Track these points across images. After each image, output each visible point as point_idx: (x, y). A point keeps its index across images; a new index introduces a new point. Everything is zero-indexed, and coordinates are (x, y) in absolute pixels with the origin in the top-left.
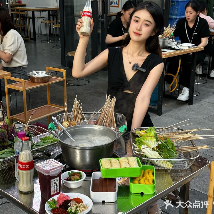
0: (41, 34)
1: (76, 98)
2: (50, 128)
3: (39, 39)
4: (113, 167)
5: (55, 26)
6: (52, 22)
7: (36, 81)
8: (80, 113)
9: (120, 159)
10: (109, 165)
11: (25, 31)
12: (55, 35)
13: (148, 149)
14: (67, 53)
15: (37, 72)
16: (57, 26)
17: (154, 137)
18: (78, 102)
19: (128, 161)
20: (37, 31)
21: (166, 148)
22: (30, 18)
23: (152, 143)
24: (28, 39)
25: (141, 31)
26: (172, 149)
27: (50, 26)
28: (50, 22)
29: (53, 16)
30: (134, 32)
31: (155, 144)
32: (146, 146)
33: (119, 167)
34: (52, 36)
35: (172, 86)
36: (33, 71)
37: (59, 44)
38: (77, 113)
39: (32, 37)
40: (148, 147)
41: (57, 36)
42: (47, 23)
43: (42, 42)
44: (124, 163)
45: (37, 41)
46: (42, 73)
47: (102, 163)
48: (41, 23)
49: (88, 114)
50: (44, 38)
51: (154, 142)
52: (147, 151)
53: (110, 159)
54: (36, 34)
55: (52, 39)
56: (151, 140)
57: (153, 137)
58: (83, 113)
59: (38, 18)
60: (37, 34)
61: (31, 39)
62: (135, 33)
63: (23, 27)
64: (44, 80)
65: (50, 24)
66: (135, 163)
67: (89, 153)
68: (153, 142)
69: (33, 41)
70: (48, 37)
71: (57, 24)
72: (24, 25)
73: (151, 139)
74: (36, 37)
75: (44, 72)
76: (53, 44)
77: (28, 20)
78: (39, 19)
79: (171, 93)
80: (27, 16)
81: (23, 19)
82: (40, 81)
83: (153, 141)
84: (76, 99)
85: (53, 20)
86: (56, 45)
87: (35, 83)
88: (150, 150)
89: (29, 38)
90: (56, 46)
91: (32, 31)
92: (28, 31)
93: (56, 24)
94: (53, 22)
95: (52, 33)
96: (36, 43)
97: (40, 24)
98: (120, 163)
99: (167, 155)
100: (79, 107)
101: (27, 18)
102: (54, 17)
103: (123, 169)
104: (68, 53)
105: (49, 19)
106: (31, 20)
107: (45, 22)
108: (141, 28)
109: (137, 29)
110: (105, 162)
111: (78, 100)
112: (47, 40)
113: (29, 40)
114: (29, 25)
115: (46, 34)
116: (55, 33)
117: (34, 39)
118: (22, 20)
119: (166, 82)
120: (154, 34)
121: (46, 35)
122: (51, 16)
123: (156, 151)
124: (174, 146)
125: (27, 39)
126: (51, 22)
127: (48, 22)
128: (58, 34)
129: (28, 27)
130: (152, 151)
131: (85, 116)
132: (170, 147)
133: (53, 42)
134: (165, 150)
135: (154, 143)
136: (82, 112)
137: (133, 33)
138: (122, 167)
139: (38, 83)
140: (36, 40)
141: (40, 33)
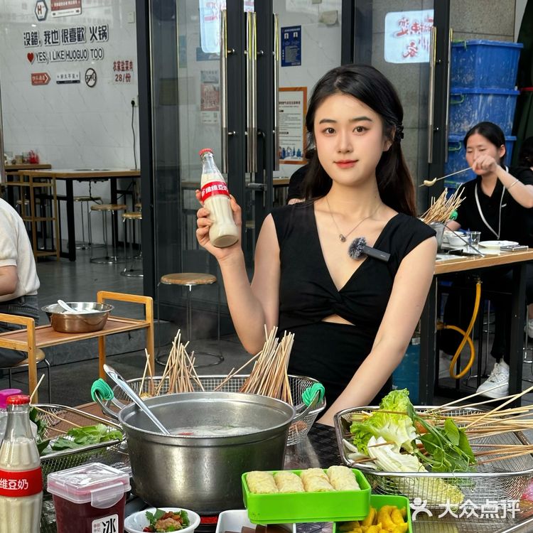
0: (90, 244)
1: (179, 335)
2: (97, 391)
3: (84, 255)
4: (281, 491)
5: (129, 216)
6: (122, 209)
7: (67, 327)
8: (188, 377)
9: (304, 472)
10: (270, 485)
11: (46, 237)
12: (128, 245)
13: (388, 448)
14: (160, 279)
15: (70, 305)
16: (134, 216)
17: (407, 414)
18: (183, 347)
19: (326, 477)
20: (78, 237)
21: (443, 444)
22: (60, 198)
23: (399, 432)
24: (54, 253)
25: (352, 151)
26: (458, 447)
27: (115, 217)
28: (116, 208)
29: (124, 193)
30: (337, 161)
31: (408, 435)
32: (381, 441)
33: (301, 490)
34: (120, 248)
35: (459, 360)
36: (59, 301)
37: (140, 267)
38: (180, 375)
39: (65, 249)
40: (389, 442)
41: (136, 246)
42: (106, 210)
43: (91, 261)
44: (317, 479)
45: (79, 259)
46: (84, 307)
47: (249, 481)
48: (90, 210)
49: (212, 378)
50: (98, 254)
51: (407, 427)
52: (386, 453)
53: (275, 473)
54: (76, 243)
55: (121, 255)
56: (397, 423)
57: (400, 413)
58: (198, 377)
59: (82, 200)
60: (80, 245)
61: (62, 255)
62: (340, 163)
63: (41, 222)
64: (88, 323)
65: (116, 212)
66: (350, 481)
67: (211, 458)
68: (405, 429)
69: (67, 260)
70: (110, 250)
71: (134, 211)
72: (44, 216)
73: (397, 421)
74: (77, 251)
75: (91, 305)
76: (122, 266)
77: (55, 203)
78: (85, 203)
79: (458, 380)
80: (52, 193)
81: (42, 203)
82: (77, 327)
83: (404, 424)
84: (176, 338)
85: (125, 203)
86: (130, 268)
87: (64, 332)
88: (395, 451)
89: (57, 253)
90: (132, 271)
91: (65, 236)
92: (55, 237)
93: (132, 210)
94: (125, 206)
95: (120, 240)
96: (75, 265)
97: (89, 214)
98: (303, 482)
99: (444, 463)
100: (187, 359)
101: (51, 197)
102: (127, 196)
103: (311, 494)
104: (162, 278)
105: (114, 201)
106: (63, 204)
107: (101, 207)
108: (349, 144)
109: (340, 152)
110: (260, 478)
111: (183, 342)
112: (107, 258)
113: (55, 258)
114: (56, 216)
115: (102, 243)
116: (128, 241)
117: (71, 256)
118: (38, 207)
119: (441, 352)
120: (389, 145)
121: (105, 246)
122: (118, 195)
123: (413, 455)
124: (466, 441)
125: (52, 254)
126: (119, 207)
127: (109, 207)
128: (137, 242)
129: (54, 222)
130: (400, 455)
131: (203, 385)
132: (454, 442)
133: (122, 261)
134: (439, 451)
135: (407, 431)
136: (193, 373)
137: (335, 166)
138: (310, 490)
139: (72, 332)
140: (77, 258)
141: (87, 240)
